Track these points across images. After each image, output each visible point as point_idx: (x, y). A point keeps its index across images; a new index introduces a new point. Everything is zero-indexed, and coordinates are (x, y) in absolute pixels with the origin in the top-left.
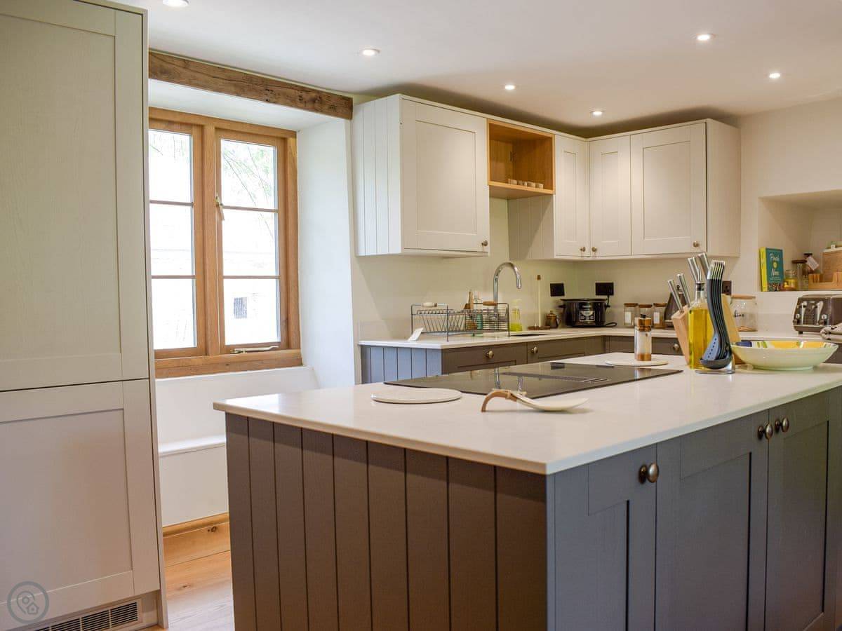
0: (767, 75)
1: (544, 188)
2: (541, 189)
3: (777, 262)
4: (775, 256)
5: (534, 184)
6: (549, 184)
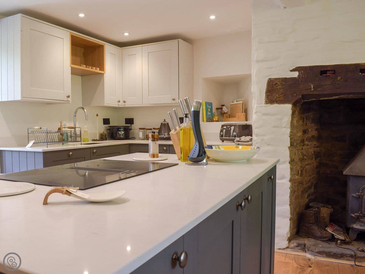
0: (209, 17)
1: (100, 70)
4: (209, 106)
5: (94, 68)
6: (102, 67)
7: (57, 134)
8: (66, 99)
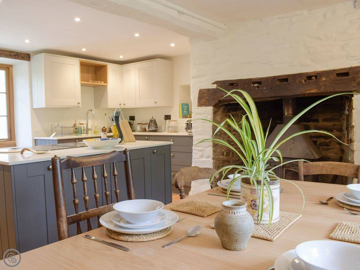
0: (170, 45)
1: (104, 83)
2: (103, 83)
3: (186, 108)
4: (185, 106)
5: (100, 82)
6: (106, 81)
7: (73, 128)
8: (77, 105)
